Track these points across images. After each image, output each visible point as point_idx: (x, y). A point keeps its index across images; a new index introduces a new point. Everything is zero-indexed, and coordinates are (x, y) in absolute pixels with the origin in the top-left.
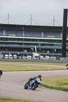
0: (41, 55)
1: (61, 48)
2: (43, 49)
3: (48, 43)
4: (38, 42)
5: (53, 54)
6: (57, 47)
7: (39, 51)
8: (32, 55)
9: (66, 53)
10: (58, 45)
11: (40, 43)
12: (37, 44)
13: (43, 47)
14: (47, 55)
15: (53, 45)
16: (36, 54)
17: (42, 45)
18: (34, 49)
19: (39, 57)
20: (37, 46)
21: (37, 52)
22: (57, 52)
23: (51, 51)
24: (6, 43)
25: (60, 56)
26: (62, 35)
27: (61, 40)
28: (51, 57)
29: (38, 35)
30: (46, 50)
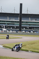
1: (19, 26)
2: (8, 27)
3: (11, 23)
4: (5, 23)
5: (14, 29)
6: (17, 25)
7: (6, 27)
8: (2, 30)
9: (21, 29)
10: (17, 24)
11: (7, 23)
12: (5, 24)
13: (8, 25)
14: (11, 30)
15: (14, 24)
16: (4, 29)
18: (3, 26)
19: (6, 31)
20: (5, 25)
21: (5, 28)
22: (16, 28)
23: (13, 27)
25: (18, 31)
26: (19, 19)
27: (18, 21)
28: (13, 31)
29: (6, 18)
30: (10, 27)
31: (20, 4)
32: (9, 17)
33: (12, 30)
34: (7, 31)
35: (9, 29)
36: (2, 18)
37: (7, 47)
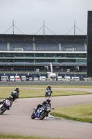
0: (59, 75)
1: (85, 64)
2: (61, 67)
3: (67, 58)
4: (54, 58)
5: (75, 73)
6: (81, 64)
7: (55, 69)
8: (46, 76)
10: (81, 61)
11: (57, 58)
12: (53, 61)
13: (61, 64)
14: (67, 75)
15: (74, 61)
16: (52, 74)
17: (60, 61)
18: (49, 67)
19: (56, 77)
20: (54, 63)
21: (54, 72)
22: (80, 70)
23: (72, 68)
24: (11, 61)
25: (85, 76)
26: (86, 47)
27: (85, 54)
28: (73, 78)
29: (54, 48)
30: (65, 68)
31: (89, 12)
32: (63, 43)
33: (71, 76)
34: (59, 77)
35: (63, 73)
36: (47, 48)
37: (60, 116)
